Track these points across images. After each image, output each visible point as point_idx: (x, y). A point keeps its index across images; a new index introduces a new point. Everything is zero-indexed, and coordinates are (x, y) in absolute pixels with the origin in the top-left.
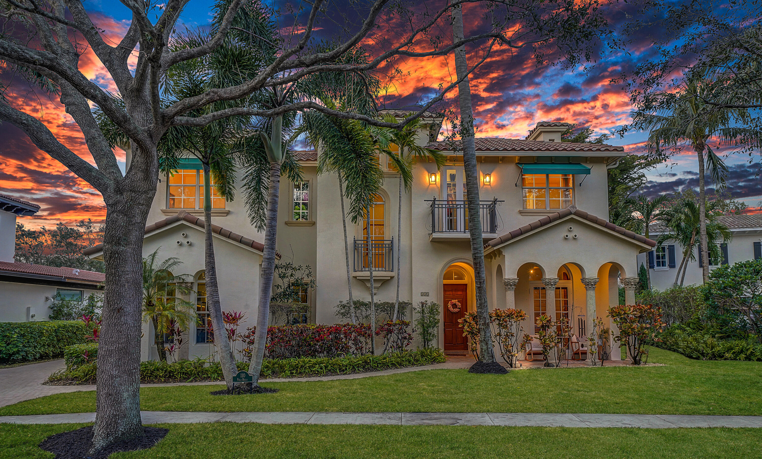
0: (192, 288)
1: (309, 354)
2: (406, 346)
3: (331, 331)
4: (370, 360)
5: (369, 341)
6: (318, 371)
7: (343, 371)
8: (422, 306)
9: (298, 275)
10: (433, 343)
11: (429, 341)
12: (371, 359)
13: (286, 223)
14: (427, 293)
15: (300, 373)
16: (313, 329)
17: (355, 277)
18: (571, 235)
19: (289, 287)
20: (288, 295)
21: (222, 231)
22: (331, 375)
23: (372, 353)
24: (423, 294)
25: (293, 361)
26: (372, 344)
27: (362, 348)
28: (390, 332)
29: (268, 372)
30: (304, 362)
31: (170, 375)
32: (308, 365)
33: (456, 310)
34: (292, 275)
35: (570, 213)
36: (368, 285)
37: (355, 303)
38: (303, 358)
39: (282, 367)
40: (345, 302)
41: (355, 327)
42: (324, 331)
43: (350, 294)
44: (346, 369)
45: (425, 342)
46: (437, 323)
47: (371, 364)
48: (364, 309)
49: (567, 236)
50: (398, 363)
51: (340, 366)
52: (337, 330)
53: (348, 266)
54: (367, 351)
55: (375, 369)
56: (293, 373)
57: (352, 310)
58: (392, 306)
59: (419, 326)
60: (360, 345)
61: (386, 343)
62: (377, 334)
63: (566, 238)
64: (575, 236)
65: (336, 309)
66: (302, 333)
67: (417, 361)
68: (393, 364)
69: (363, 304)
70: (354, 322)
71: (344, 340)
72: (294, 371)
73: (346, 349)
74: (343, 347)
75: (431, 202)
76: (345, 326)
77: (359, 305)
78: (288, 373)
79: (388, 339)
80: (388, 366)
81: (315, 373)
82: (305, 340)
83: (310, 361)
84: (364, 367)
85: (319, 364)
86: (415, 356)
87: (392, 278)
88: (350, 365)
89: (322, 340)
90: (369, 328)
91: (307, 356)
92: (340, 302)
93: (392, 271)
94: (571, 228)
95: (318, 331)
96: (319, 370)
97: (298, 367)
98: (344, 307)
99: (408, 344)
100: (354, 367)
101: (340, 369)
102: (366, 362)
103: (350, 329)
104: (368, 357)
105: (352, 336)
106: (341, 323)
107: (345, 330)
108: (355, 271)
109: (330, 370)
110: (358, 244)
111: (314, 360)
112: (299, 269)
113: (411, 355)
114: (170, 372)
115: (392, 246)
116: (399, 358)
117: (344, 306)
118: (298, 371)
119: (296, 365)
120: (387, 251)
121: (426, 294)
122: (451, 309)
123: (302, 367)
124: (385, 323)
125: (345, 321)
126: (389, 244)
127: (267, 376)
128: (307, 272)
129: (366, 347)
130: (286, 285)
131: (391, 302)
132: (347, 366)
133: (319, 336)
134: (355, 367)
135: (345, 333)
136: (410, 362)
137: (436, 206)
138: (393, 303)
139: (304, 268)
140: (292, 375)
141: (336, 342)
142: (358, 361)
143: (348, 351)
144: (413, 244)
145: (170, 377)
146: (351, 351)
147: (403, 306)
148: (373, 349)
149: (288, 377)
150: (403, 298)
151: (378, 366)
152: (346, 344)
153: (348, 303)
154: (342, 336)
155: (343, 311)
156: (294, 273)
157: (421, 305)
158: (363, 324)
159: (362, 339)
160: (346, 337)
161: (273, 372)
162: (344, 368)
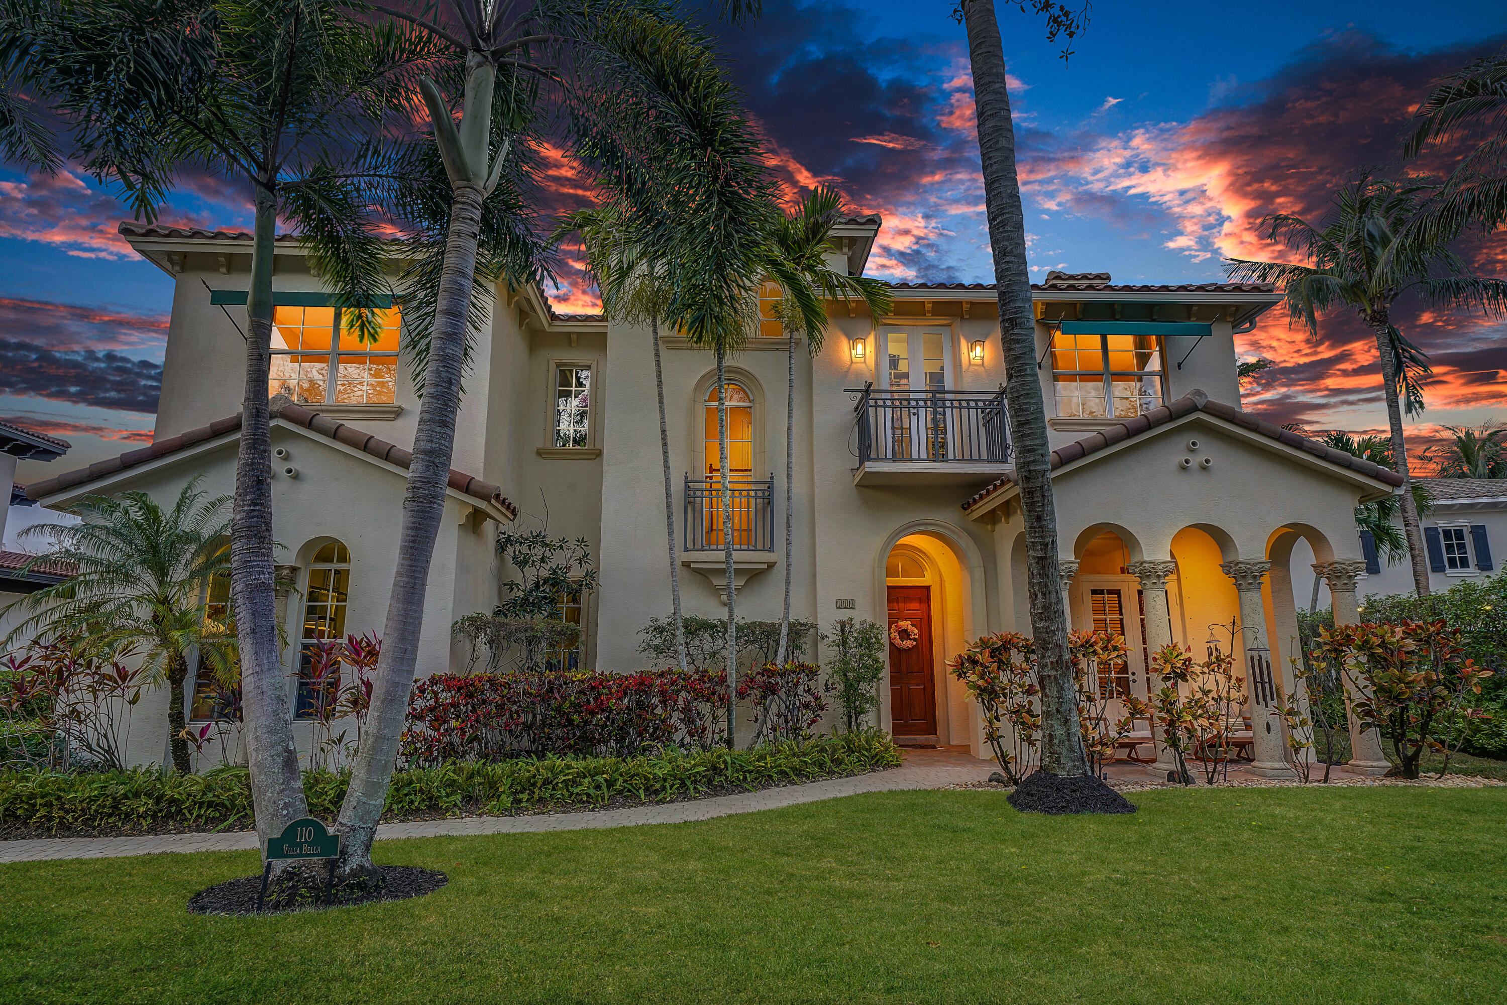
0: (292, 581)
1: (570, 747)
2: (809, 725)
3: (628, 687)
4: (725, 762)
5: (721, 712)
6: (588, 795)
7: (656, 792)
8: (843, 631)
9: (558, 559)
10: (868, 720)
11: (860, 712)
12: (728, 759)
13: (540, 453)
14: (849, 602)
15: (541, 799)
16: (582, 682)
17: (686, 565)
18: (1195, 461)
19: (537, 585)
20: (533, 604)
21: (372, 443)
22: (623, 806)
23: (729, 743)
24: (842, 604)
25: (526, 767)
26: (729, 721)
27: (704, 729)
28: (771, 690)
29: (452, 798)
30: (552, 769)
31: (169, 812)
32: (561, 778)
33: (909, 644)
34: (543, 560)
35: (1195, 409)
36: (718, 582)
37: (687, 623)
38: (553, 760)
39: (492, 784)
40: (663, 621)
41: (687, 678)
42: (610, 688)
43: (676, 598)
44: (664, 788)
45: (850, 717)
46: (878, 670)
47: (729, 773)
48: (706, 636)
49: (1187, 461)
50: (793, 769)
51: (647, 779)
52: (643, 683)
53: (670, 533)
54: (717, 737)
55: (737, 787)
56: (520, 801)
57: (680, 638)
58: (771, 632)
59: (837, 678)
60: (699, 723)
61: (760, 718)
62: (741, 695)
63: (1184, 468)
64: (1207, 461)
65: (643, 636)
66: (551, 690)
67: (839, 763)
68: (782, 773)
69: (705, 626)
70: (684, 666)
71: (659, 711)
72: (525, 796)
73: (663, 733)
74: (655, 729)
75: (859, 395)
76: (662, 675)
77: (695, 627)
78: (507, 800)
79: (765, 709)
80: (770, 777)
81: (581, 801)
82: (558, 710)
83: (569, 767)
84: (710, 782)
85: (592, 776)
86: (834, 751)
87: (771, 565)
88: (675, 776)
89: (603, 711)
90: (723, 680)
91: (562, 753)
92: (654, 620)
93: (771, 550)
94: (1194, 444)
95: (593, 688)
96: (592, 791)
97: (534, 785)
98: (661, 633)
99: (813, 722)
100: (683, 784)
101: (647, 789)
102: (714, 768)
103: (673, 683)
104: (719, 757)
105: (681, 701)
106: (654, 670)
107: (663, 685)
108: (686, 550)
109: (620, 792)
110: (695, 490)
111: (579, 765)
112: (561, 547)
113: (823, 750)
114: (172, 801)
115: (771, 494)
116: (794, 755)
117: (660, 630)
118: (536, 796)
119: (529, 779)
120: (760, 506)
121: (849, 604)
122: (898, 641)
123: (546, 782)
124: (756, 669)
125: (663, 664)
126: (763, 491)
127: (447, 810)
128: (579, 553)
129: (715, 729)
130: (530, 584)
131: (768, 621)
132: (665, 780)
133: (596, 699)
134: (688, 783)
135: (663, 693)
136: (821, 766)
137: (872, 403)
138: (774, 625)
139: (572, 544)
140: (517, 808)
141: (640, 716)
142: (694, 766)
143: (670, 740)
144: (816, 490)
145: (170, 816)
146: (677, 737)
147: (797, 631)
148: (730, 732)
149: (504, 812)
150: (799, 613)
151: (745, 778)
152: (663, 721)
153: (669, 625)
154: (655, 700)
155: (657, 641)
156: (548, 554)
157: (839, 628)
158: (706, 671)
159: (705, 708)
160: (663, 702)
161: (468, 799)
162: (658, 786)
